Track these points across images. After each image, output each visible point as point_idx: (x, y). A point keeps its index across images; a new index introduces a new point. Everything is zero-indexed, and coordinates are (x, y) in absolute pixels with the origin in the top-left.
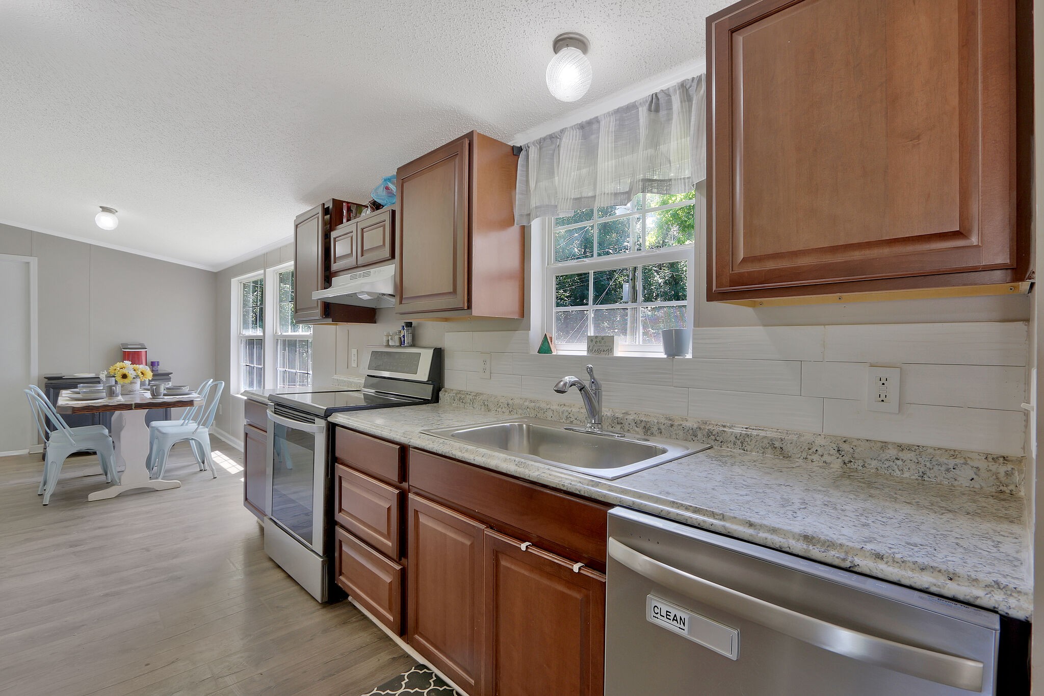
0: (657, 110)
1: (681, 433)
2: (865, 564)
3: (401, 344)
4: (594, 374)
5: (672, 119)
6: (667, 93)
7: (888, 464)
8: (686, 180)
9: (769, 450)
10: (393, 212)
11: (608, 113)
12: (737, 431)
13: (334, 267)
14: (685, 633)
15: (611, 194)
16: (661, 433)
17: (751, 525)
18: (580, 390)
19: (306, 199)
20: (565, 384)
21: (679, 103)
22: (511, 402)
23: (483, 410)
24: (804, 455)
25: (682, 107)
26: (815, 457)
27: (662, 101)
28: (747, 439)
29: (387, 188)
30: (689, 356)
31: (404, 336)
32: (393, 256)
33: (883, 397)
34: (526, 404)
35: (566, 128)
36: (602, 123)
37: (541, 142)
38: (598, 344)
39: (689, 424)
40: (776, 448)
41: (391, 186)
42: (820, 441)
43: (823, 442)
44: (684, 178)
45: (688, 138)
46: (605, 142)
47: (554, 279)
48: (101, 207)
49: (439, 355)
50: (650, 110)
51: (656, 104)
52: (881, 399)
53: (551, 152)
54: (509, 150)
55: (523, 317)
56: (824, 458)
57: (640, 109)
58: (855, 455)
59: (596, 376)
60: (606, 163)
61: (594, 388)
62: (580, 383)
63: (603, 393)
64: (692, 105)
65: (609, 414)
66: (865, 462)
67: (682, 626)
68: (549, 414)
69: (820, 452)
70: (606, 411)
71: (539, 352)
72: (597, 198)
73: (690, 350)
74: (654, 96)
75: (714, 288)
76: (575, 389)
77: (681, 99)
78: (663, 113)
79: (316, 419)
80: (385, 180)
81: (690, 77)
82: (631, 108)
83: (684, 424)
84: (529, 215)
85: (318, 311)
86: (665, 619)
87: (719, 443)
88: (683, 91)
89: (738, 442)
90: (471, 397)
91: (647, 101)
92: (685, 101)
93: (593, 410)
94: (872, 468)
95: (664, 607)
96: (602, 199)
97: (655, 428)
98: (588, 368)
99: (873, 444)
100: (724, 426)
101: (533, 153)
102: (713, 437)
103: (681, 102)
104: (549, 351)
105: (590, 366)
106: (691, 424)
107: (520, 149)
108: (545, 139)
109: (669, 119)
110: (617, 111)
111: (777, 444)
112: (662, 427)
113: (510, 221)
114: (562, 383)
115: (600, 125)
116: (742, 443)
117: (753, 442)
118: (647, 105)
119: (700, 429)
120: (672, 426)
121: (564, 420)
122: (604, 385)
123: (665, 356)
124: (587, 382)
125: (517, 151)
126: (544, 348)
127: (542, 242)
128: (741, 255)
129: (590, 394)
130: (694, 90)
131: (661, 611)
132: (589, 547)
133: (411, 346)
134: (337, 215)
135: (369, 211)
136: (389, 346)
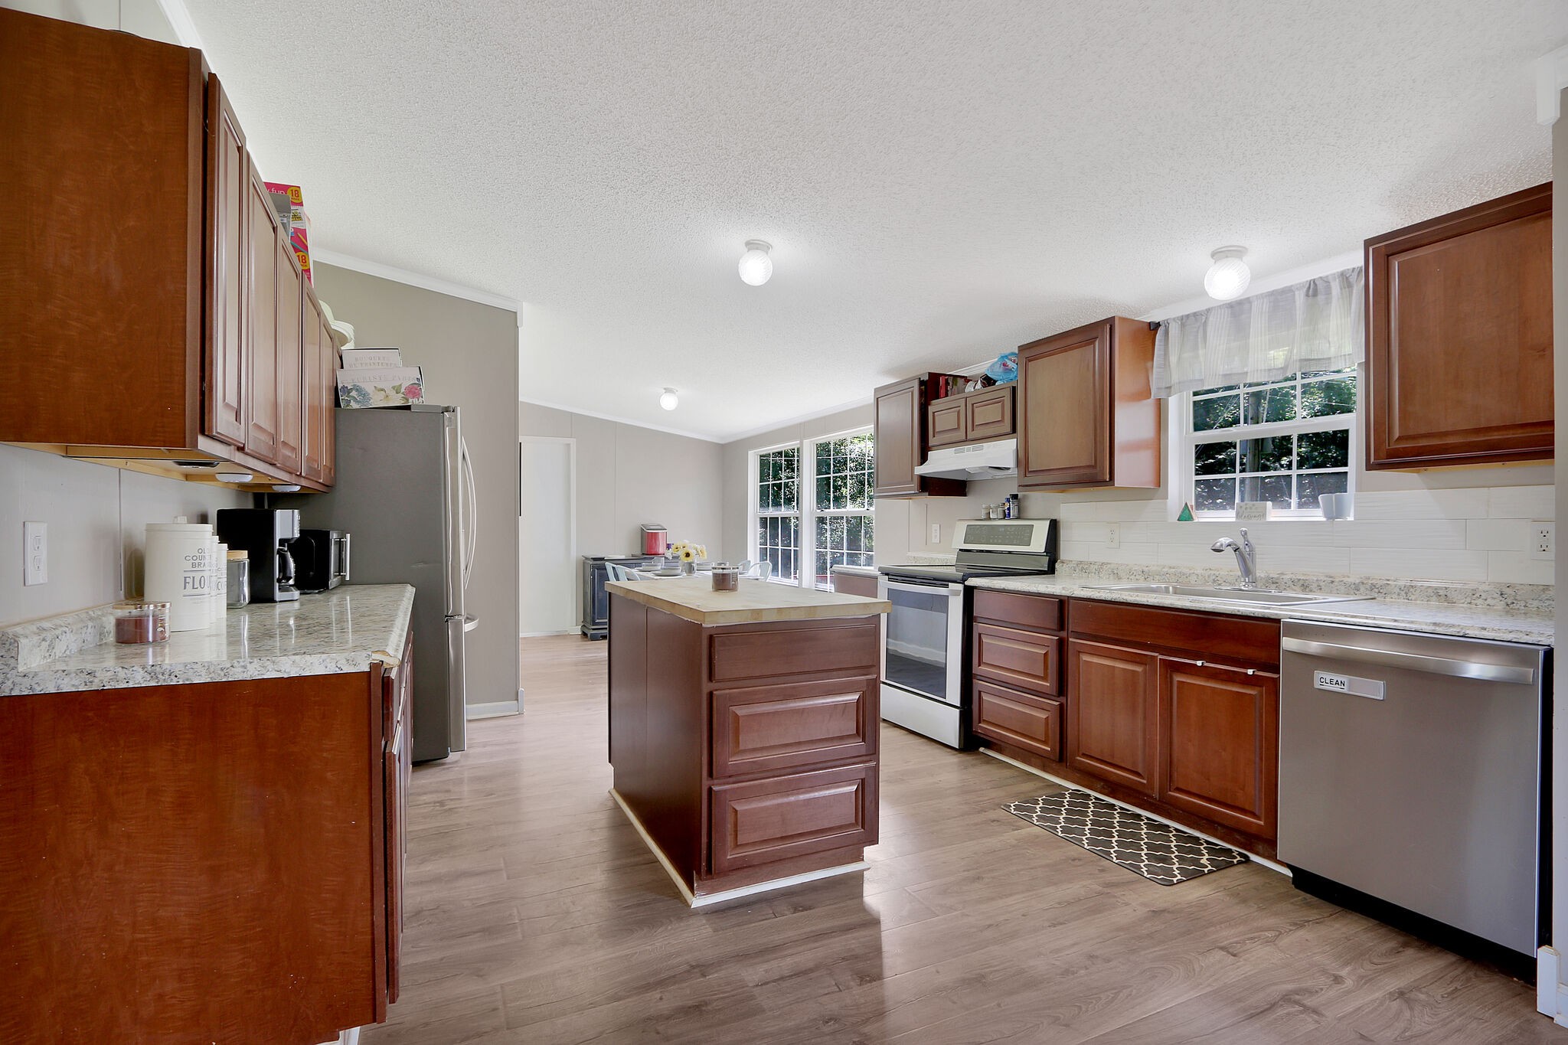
0: (1315, 294)
1: (1343, 588)
2: (1471, 633)
3: (1005, 517)
4: (1249, 537)
5: (1331, 303)
6: (1326, 281)
7: (1548, 603)
8: (1347, 357)
9: (1434, 598)
10: (1014, 389)
11: (1262, 294)
12: (1402, 583)
13: (932, 441)
14: (1345, 691)
15: (1265, 370)
16: (1320, 589)
17: (1395, 621)
18: (1235, 551)
19: (889, 372)
20: (1222, 545)
21: (1339, 290)
22: (1146, 569)
23: (1111, 578)
24: (1468, 600)
25: (1342, 294)
26: (1479, 601)
27: (1321, 286)
28: (1411, 590)
29: (1004, 365)
30: (1351, 518)
31: (1009, 509)
32: (1014, 430)
33: (1544, 548)
34: (1165, 570)
35: (1212, 308)
36: (1255, 304)
37: (1184, 320)
38: (1248, 510)
39: (1351, 580)
40: (1440, 596)
41: (1011, 364)
42: (1482, 587)
43: (1486, 588)
44: (1345, 355)
45: (1349, 319)
46: (1257, 323)
47: (1194, 448)
48: (665, 389)
49: (1054, 526)
50: (1307, 295)
51: (1313, 289)
52: (1542, 549)
53: (1195, 330)
54: (1147, 327)
55: (1160, 486)
56: (1488, 602)
57: (1297, 293)
58: (1518, 597)
59: (1250, 540)
60: (1259, 338)
61: (1248, 549)
62: (1235, 545)
63: (1257, 556)
64: (1352, 292)
65: (1263, 576)
66: (1527, 603)
67: (1342, 687)
68: (1193, 578)
69: (1483, 597)
70: (1260, 573)
71: (1178, 520)
72: (1249, 374)
73: (1352, 514)
74: (1312, 283)
75: (1372, 460)
76: (1230, 550)
77: (1340, 286)
78: (1321, 298)
79: (950, 584)
80: (1002, 357)
81: (1350, 267)
82: (1288, 291)
83: (1345, 580)
84: (1170, 388)
85: (914, 485)
86: (1329, 685)
87: (1383, 595)
88: (1343, 279)
89: (1403, 593)
90: (1096, 567)
91: (1304, 286)
92: (1345, 288)
93: (1247, 571)
94: (1533, 608)
95: (1328, 676)
96: (1255, 376)
97: (1315, 585)
98: (1242, 531)
99: (1535, 587)
100: (1388, 580)
101: (1174, 330)
102: (1377, 590)
103: (1341, 289)
104: (1190, 518)
105: (1244, 529)
106: (1354, 579)
107: (1158, 325)
108: (1188, 316)
109: (1328, 301)
110: (1272, 294)
111: (1442, 592)
112: (1322, 584)
113: (1145, 393)
114: (1218, 544)
115: (1251, 306)
116: (1406, 593)
117: (1418, 592)
118: (1305, 289)
119: (1363, 583)
120: (1332, 582)
121: (1210, 583)
122: (1258, 550)
123: (1324, 519)
124: (1241, 543)
125: (1154, 327)
126: (1186, 516)
127: (1180, 412)
128: (1397, 434)
129: (1244, 556)
130: (1353, 278)
131: (1326, 680)
132: (1262, 655)
133: (1018, 518)
134: (932, 387)
135: (979, 386)
136: (990, 519)
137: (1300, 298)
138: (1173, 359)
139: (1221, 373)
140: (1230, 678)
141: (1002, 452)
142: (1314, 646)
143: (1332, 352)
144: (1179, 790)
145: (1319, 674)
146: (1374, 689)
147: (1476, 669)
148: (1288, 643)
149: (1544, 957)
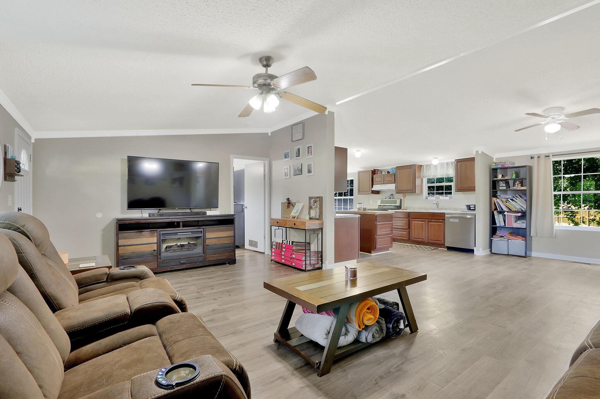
3: (390, 198)
5: (450, 166)
6: (449, 163)
10: (395, 174)
12: (460, 208)
13: (374, 183)
14: (454, 221)
15: (440, 175)
20: (433, 203)
22: (419, 208)
29: (392, 170)
32: (395, 182)
34: (423, 208)
35: (432, 165)
37: (427, 165)
38: (437, 197)
41: (394, 170)
45: (452, 168)
46: (439, 168)
47: (427, 187)
49: (401, 200)
51: (447, 164)
53: (428, 167)
55: (423, 193)
60: (439, 170)
65: (441, 207)
68: (428, 209)
73: (453, 198)
75: (456, 190)
76: (435, 204)
80: (392, 168)
82: (443, 163)
83: (452, 208)
84: (424, 176)
85: (371, 192)
90: (410, 208)
92: (452, 165)
93: (438, 207)
96: (438, 175)
97: (448, 208)
101: (425, 167)
105: (437, 200)
110: (441, 164)
113: (420, 177)
115: (438, 165)
119: (454, 208)
120: (450, 208)
122: (439, 203)
123: (449, 198)
124: (437, 203)
125: (421, 166)
126: (426, 198)
127: (425, 181)
128: (459, 187)
129: (437, 204)
130: (453, 163)
131: (451, 220)
132: (443, 218)
133: (393, 199)
134: (374, 172)
135: (386, 173)
136: (386, 199)
137: (445, 165)
138: (425, 171)
139: (433, 175)
140: (438, 222)
141: (392, 186)
142: (449, 216)
143: (450, 173)
144: (430, 240)
145: (450, 220)
146: (457, 221)
147: (468, 217)
148: (446, 216)
149: (475, 249)
